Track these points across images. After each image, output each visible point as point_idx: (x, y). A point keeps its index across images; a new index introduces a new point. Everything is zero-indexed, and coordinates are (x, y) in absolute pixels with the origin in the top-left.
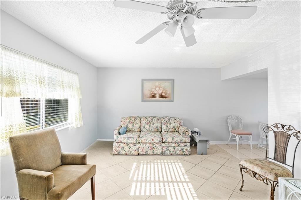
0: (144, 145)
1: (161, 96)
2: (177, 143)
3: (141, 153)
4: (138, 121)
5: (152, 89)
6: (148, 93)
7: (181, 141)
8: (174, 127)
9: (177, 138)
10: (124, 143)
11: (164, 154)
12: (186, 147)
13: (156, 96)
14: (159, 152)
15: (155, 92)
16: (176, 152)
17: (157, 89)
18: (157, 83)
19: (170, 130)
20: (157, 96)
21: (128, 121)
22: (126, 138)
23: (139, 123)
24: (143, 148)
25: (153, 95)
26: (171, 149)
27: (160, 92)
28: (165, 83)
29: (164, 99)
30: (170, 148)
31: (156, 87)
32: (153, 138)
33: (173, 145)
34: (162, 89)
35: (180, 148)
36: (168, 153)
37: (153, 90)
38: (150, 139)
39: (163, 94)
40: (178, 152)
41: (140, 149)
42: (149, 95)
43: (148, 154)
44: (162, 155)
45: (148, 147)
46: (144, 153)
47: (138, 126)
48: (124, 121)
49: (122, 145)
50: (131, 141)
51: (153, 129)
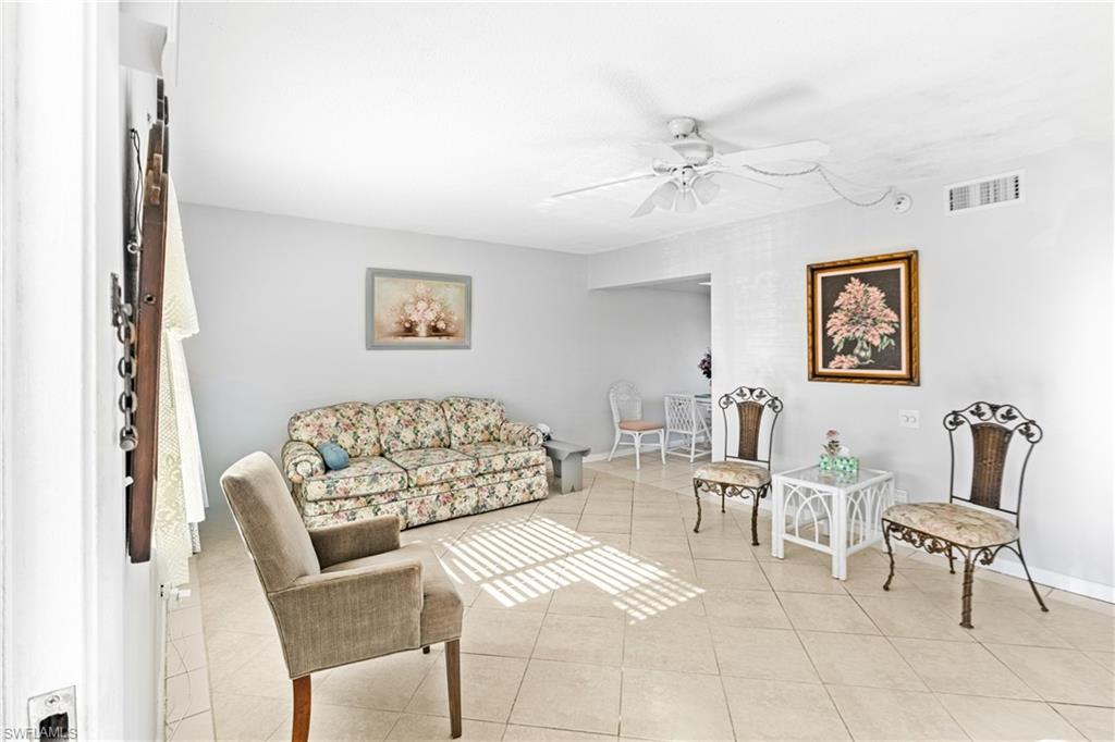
0: (425, 493)
1: (435, 331)
2: (516, 470)
3: (416, 521)
4: (368, 420)
5: (404, 305)
6: (389, 320)
7: (527, 461)
8: (487, 427)
9: (516, 455)
10: (358, 498)
11: (484, 509)
12: (537, 479)
13: (417, 329)
14: (467, 507)
15: (414, 318)
16: (513, 497)
17: (422, 305)
18: (421, 287)
19: (478, 437)
20: (422, 329)
21: (332, 421)
22: (367, 479)
23: (374, 426)
24: (422, 502)
25: (407, 325)
26: (501, 490)
27: (431, 316)
28: (447, 286)
29: (444, 339)
30: (498, 487)
31: (418, 299)
32: (453, 465)
33: (506, 477)
34: (437, 307)
35: (522, 483)
36: (493, 503)
37: (409, 309)
38: (443, 468)
39: (441, 325)
40: (519, 497)
41: (410, 507)
42: (395, 328)
43: (438, 518)
44: (478, 513)
45: (435, 497)
46: (425, 520)
47: (373, 434)
48: (319, 423)
49: (349, 504)
50: (385, 484)
51: (428, 442)
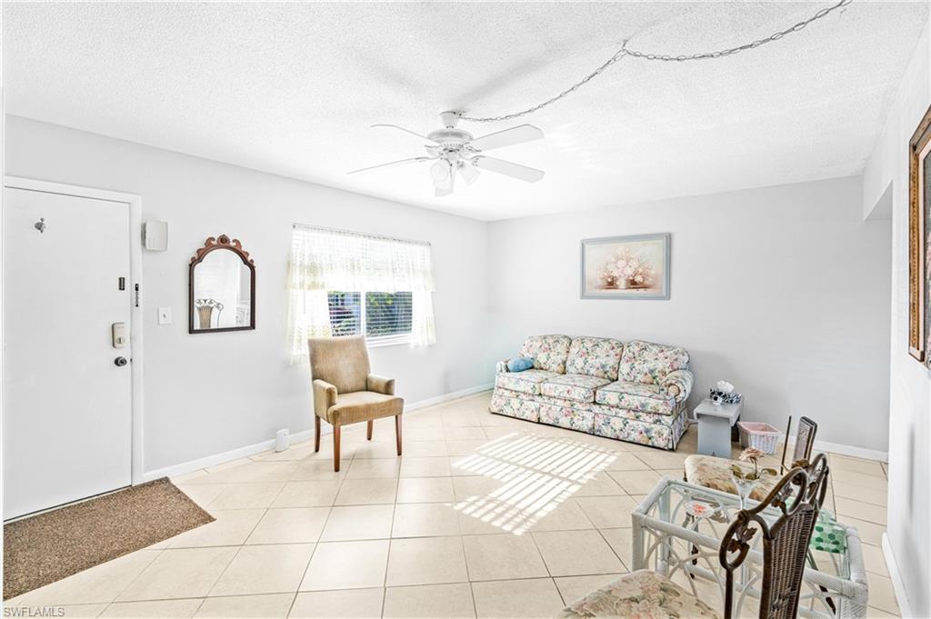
0: (552, 403)
1: (633, 284)
2: (634, 411)
3: (544, 420)
4: (561, 348)
5: (607, 264)
6: (596, 274)
7: (643, 405)
8: (652, 371)
9: (631, 397)
10: (512, 391)
11: (598, 433)
12: (657, 427)
13: (618, 283)
14: (586, 425)
15: (615, 274)
16: (628, 434)
17: (621, 263)
18: (620, 249)
19: (640, 377)
20: (622, 283)
21: (539, 344)
22: (514, 380)
23: (564, 352)
24: (550, 408)
25: (610, 280)
26: (617, 423)
27: (629, 272)
28: (644, 245)
29: (642, 291)
30: (613, 420)
31: (618, 259)
32: (569, 388)
33: (622, 413)
34: (634, 264)
35: (640, 426)
36: (607, 431)
37: (611, 267)
38: (562, 388)
39: (639, 279)
40: (635, 436)
41: (542, 409)
42: (600, 282)
43: (560, 424)
44: (593, 434)
45: (559, 409)
46: (551, 422)
47: (560, 359)
48: (531, 344)
49: (507, 393)
50: (522, 387)
51: (593, 371)
